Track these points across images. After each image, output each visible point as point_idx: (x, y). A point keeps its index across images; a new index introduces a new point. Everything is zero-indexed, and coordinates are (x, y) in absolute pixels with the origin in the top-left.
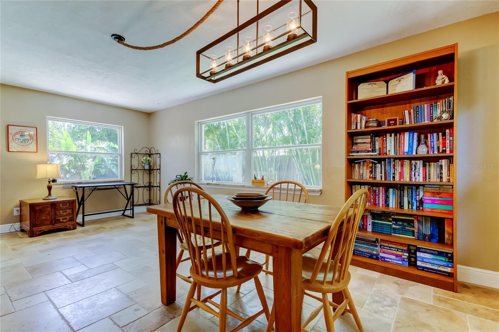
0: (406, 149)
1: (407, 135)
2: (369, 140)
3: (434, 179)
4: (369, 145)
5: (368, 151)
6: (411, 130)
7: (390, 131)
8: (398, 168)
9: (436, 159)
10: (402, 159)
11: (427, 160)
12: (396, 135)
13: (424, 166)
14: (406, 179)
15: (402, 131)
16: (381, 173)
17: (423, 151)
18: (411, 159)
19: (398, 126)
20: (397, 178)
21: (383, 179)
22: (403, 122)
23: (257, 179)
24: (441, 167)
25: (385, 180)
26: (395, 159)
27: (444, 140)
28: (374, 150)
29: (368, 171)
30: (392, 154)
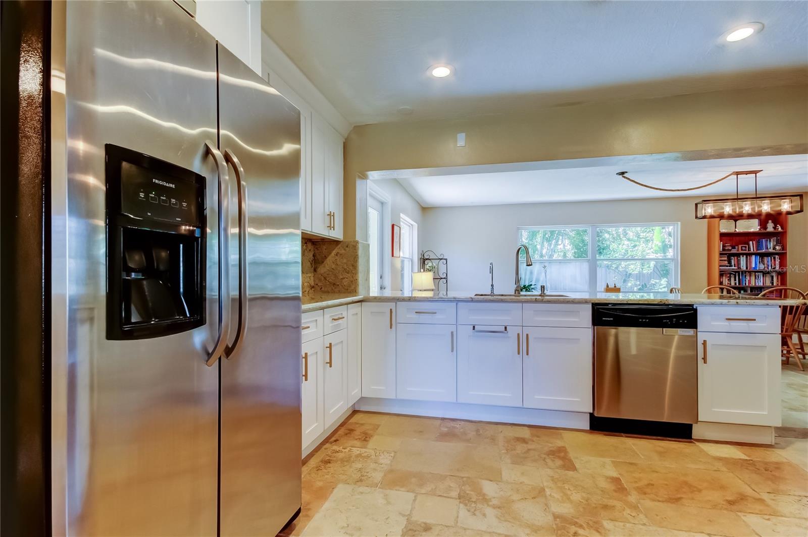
0: (753, 266)
1: (754, 257)
2: (726, 259)
3: (768, 283)
4: (726, 262)
5: (727, 266)
6: (756, 254)
7: (743, 254)
8: (748, 278)
9: (768, 273)
10: (750, 272)
11: (765, 273)
12: (747, 257)
13: (763, 276)
14: (753, 284)
15: (751, 254)
16: (735, 280)
17: (762, 267)
18: (755, 272)
19: (747, 252)
20: (747, 284)
21: (737, 284)
22: (749, 249)
23: (610, 287)
24: (772, 277)
25: (739, 284)
26: (745, 272)
27: (775, 261)
28: (731, 266)
29: (727, 280)
30: (745, 269)
